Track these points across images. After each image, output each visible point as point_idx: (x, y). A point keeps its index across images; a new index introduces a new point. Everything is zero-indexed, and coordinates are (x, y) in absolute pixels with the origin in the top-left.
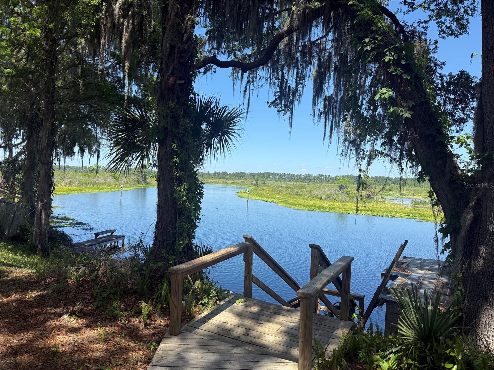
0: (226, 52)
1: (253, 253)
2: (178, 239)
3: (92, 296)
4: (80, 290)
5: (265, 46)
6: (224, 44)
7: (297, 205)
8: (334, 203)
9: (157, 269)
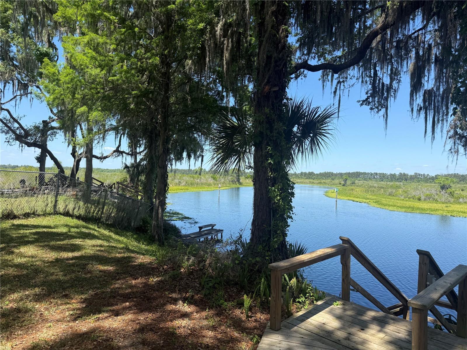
0: (316, 57)
1: (351, 255)
2: (273, 236)
3: (200, 284)
4: (190, 278)
5: (356, 46)
6: (315, 50)
7: (392, 206)
8: (435, 205)
9: (255, 264)
